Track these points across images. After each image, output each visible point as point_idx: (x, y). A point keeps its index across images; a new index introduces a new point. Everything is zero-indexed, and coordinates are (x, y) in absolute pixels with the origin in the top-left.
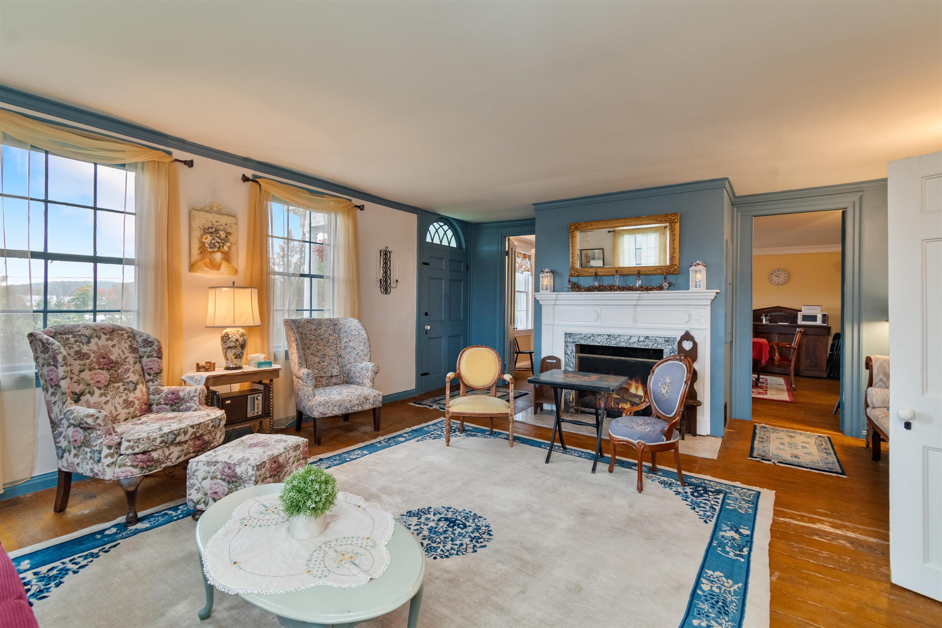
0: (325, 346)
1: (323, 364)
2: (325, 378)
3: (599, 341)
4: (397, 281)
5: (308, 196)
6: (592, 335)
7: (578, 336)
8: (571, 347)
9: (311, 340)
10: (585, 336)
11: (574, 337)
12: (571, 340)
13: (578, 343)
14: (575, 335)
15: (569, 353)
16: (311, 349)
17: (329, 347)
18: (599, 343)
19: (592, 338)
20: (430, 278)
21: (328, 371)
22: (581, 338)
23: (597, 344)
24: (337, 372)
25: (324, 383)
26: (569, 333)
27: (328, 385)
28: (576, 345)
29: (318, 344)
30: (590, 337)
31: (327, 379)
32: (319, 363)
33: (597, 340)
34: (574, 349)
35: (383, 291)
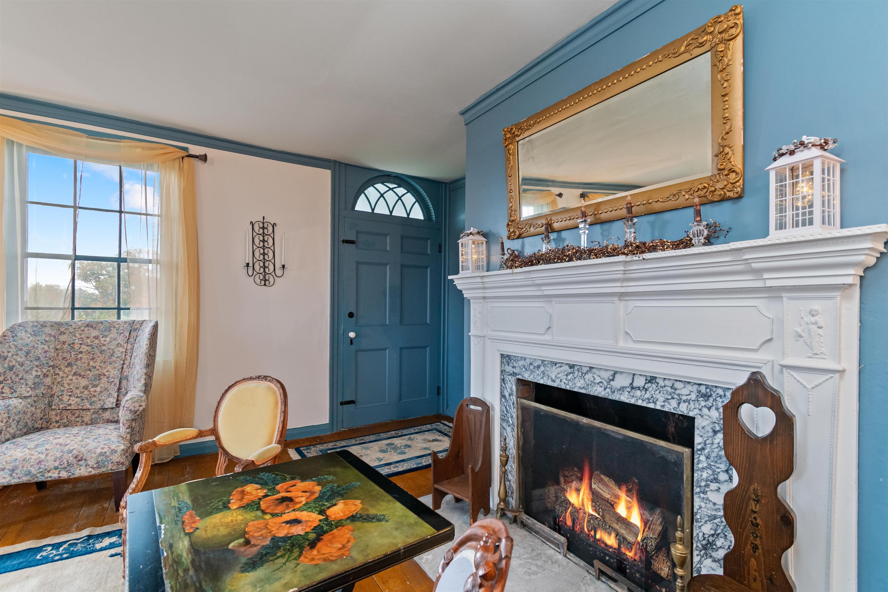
0: (105, 363)
1: (92, 389)
2: (92, 411)
3: (554, 377)
4: (283, 266)
5: (84, 139)
6: (543, 361)
7: (521, 363)
8: (509, 384)
9: (81, 352)
10: (531, 364)
11: (515, 365)
12: (509, 369)
13: (520, 377)
14: (517, 359)
15: (507, 395)
16: (75, 367)
17: (110, 364)
18: (553, 381)
19: (542, 368)
20: (358, 263)
21: (100, 400)
22: (524, 366)
23: (550, 383)
24: (113, 403)
25: (87, 419)
26: (508, 356)
27: (93, 422)
28: (518, 379)
29: (93, 359)
30: (539, 367)
31: (94, 413)
32: (86, 388)
33: (549, 373)
34: (514, 388)
35: (258, 281)
